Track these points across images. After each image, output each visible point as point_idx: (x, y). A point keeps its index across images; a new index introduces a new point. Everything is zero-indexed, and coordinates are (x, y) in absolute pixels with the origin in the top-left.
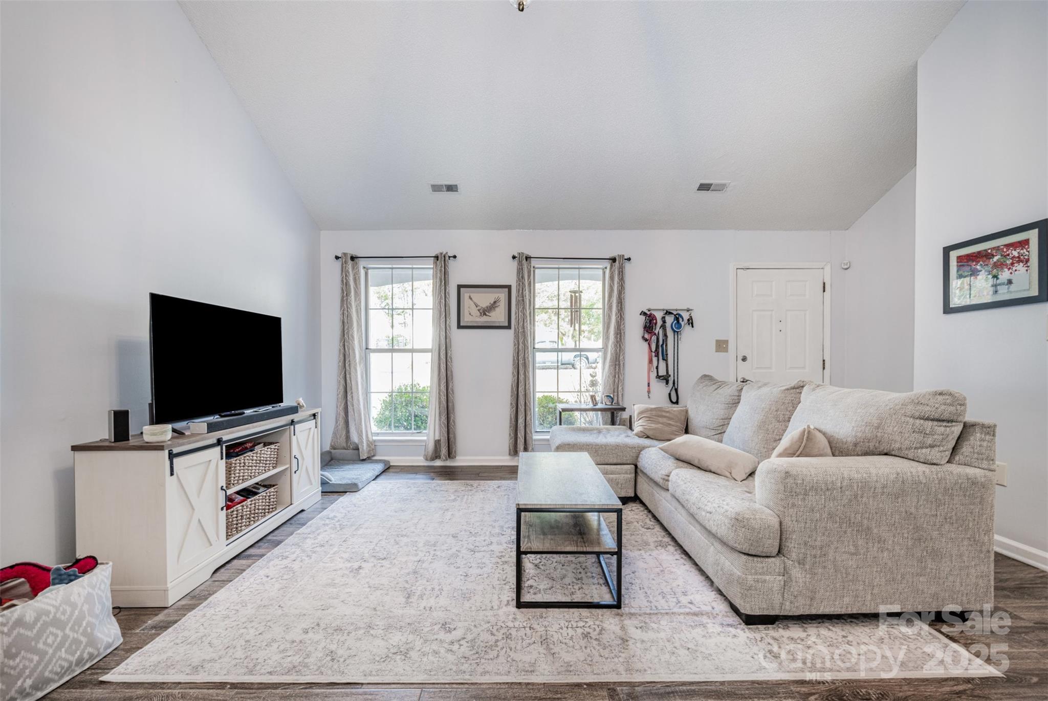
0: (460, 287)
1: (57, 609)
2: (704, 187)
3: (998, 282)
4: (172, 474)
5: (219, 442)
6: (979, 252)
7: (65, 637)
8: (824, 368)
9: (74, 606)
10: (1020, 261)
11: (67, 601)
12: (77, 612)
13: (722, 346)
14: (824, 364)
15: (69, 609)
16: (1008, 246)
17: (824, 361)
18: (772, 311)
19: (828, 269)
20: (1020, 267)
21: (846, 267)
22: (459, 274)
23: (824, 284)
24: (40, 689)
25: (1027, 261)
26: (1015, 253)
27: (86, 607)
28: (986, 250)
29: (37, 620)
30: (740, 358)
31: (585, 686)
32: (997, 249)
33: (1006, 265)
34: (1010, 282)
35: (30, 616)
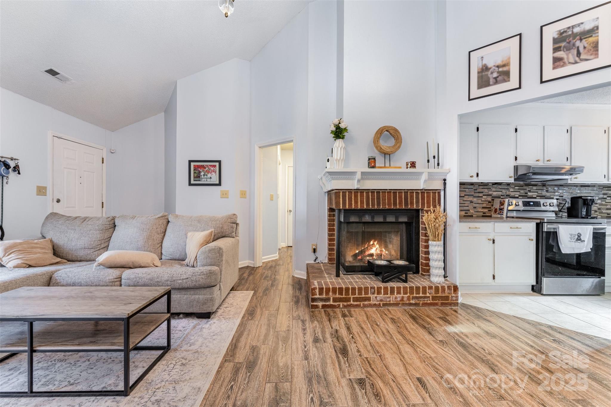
2: (52, 72)
3: (207, 177)
6: (201, 165)
8: (103, 207)
10: (214, 172)
13: (41, 191)
14: (103, 205)
16: (210, 166)
17: (103, 203)
18: (76, 170)
19: (105, 150)
20: (214, 173)
21: (113, 152)
23: (103, 158)
25: (216, 172)
26: (212, 169)
28: (203, 165)
30: (55, 200)
31: (220, 369)
32: (207, 166)
33: (210, 172)
34: (211, 178)
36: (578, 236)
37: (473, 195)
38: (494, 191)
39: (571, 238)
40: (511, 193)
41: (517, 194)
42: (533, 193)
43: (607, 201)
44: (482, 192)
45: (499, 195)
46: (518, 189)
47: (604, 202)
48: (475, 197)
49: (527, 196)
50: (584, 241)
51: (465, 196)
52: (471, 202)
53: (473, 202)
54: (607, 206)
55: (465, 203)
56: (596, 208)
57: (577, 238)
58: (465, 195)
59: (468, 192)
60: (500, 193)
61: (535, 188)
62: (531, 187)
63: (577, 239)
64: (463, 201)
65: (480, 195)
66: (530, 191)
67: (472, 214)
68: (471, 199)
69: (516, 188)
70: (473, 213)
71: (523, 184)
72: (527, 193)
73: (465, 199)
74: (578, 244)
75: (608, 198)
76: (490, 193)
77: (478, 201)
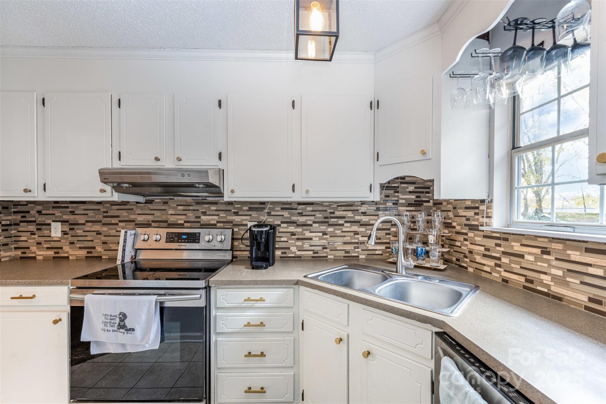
36: (120, 318)
37: (100, 222)
38: (139, 214)
39: (105, 324)
40: (169, 217)
41: (181, 219)
42: (210, 217)
43: (344, 229)
44: (118, 217)
45: (149, 221)
46: (183, 210)
47: (340, 232)
48: (104, 224)
49: (199, 222)
50: (133, 330)
51: (87, 224)
52: (99, 233)
53: (100, 234)
54: (345, 238)
55: (87, 236)
56: (325, 241)
57: (119, 323)
58: (87, 221)
59: (92, 217)
60: (151, 218)
61: (213, 208)
62: (207, 206)
63: (119, 325)
64: (84, 231)
65: (113, 222)
66: (204, 214)
67: (100, 254)
68: (97, 227)
69: (179, 208)
70: (101, 252)
71: (192, 201)
72: (199, 217)
73: (87, 229)
74: (122, 337)
75: (346, 225)
76: (132, 217)
77: (110, 231)
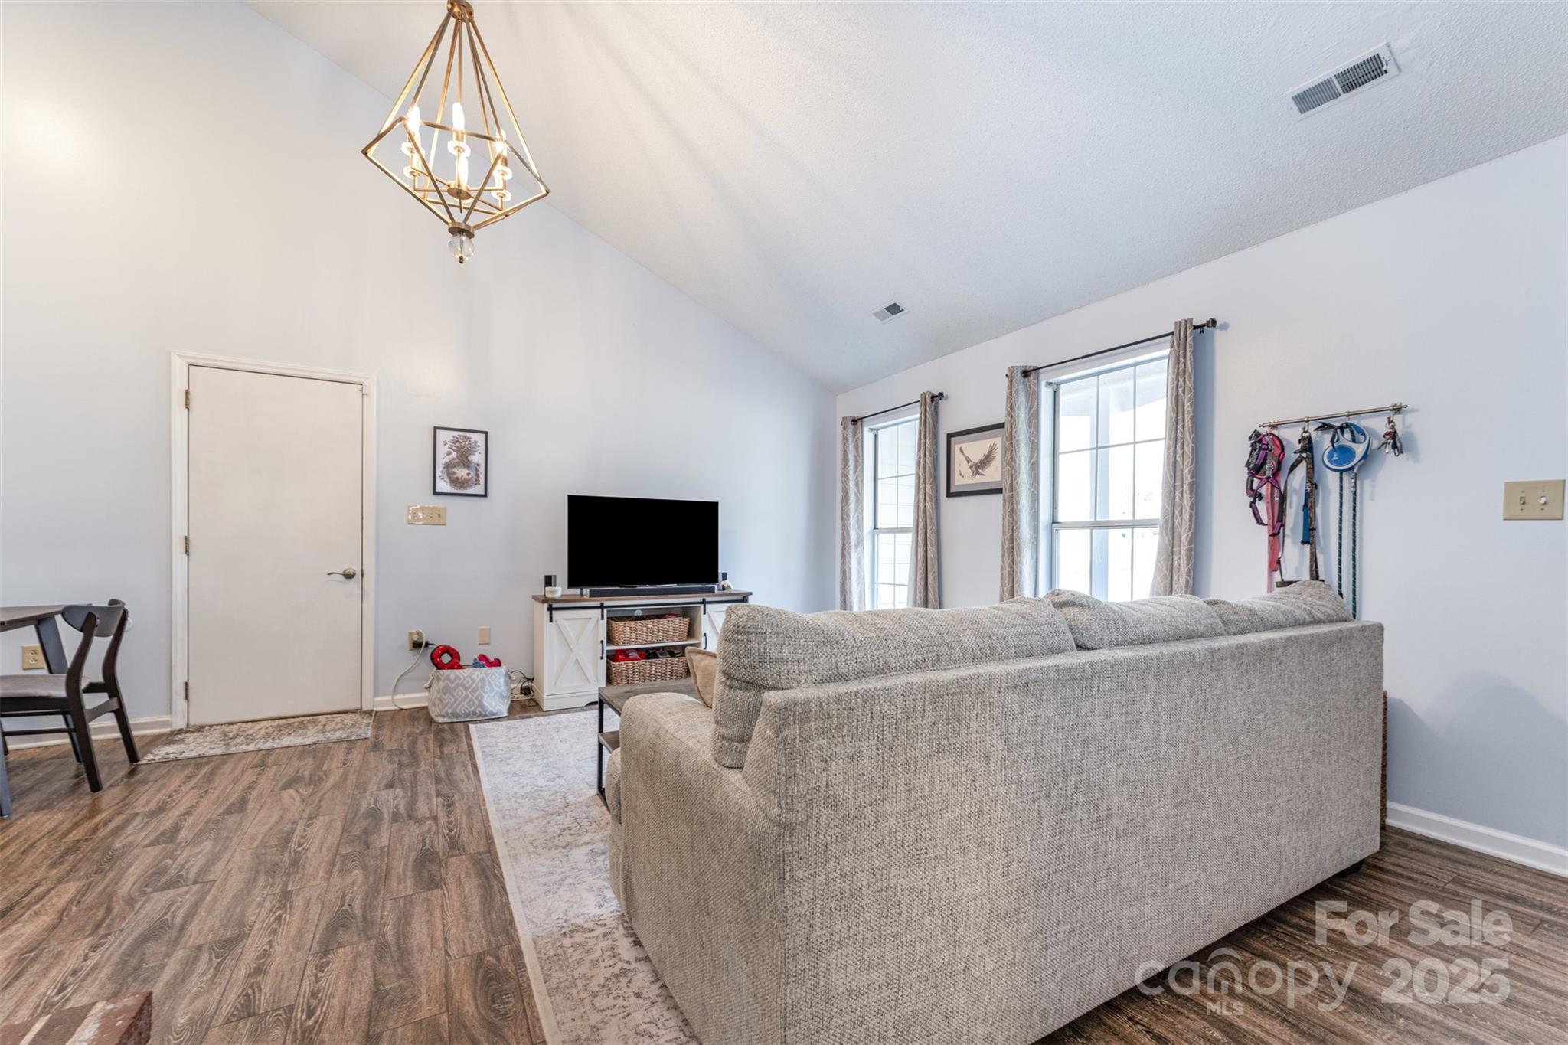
0: (950, 436)
1: (465, 678)
4: (551, 621)
5: (602, 607)
7: (467, 696)
9: (473, 681)
11: (470, 676)
12: (474, 685)
15: (470, 682)
22: (952, 419)
24: (455, 717)
27: (480, 684)
29: (455, 680)
35: (452, 677)
